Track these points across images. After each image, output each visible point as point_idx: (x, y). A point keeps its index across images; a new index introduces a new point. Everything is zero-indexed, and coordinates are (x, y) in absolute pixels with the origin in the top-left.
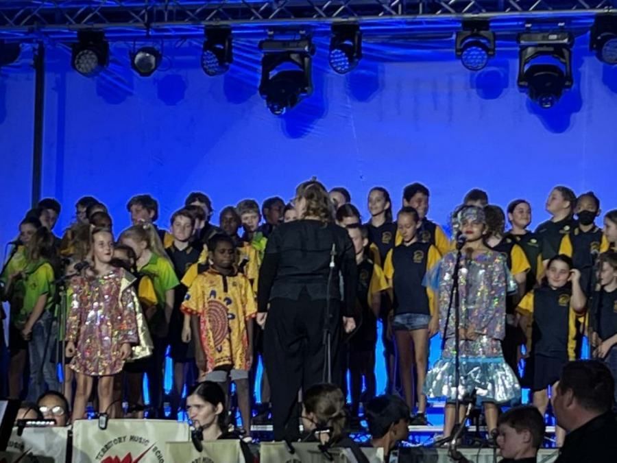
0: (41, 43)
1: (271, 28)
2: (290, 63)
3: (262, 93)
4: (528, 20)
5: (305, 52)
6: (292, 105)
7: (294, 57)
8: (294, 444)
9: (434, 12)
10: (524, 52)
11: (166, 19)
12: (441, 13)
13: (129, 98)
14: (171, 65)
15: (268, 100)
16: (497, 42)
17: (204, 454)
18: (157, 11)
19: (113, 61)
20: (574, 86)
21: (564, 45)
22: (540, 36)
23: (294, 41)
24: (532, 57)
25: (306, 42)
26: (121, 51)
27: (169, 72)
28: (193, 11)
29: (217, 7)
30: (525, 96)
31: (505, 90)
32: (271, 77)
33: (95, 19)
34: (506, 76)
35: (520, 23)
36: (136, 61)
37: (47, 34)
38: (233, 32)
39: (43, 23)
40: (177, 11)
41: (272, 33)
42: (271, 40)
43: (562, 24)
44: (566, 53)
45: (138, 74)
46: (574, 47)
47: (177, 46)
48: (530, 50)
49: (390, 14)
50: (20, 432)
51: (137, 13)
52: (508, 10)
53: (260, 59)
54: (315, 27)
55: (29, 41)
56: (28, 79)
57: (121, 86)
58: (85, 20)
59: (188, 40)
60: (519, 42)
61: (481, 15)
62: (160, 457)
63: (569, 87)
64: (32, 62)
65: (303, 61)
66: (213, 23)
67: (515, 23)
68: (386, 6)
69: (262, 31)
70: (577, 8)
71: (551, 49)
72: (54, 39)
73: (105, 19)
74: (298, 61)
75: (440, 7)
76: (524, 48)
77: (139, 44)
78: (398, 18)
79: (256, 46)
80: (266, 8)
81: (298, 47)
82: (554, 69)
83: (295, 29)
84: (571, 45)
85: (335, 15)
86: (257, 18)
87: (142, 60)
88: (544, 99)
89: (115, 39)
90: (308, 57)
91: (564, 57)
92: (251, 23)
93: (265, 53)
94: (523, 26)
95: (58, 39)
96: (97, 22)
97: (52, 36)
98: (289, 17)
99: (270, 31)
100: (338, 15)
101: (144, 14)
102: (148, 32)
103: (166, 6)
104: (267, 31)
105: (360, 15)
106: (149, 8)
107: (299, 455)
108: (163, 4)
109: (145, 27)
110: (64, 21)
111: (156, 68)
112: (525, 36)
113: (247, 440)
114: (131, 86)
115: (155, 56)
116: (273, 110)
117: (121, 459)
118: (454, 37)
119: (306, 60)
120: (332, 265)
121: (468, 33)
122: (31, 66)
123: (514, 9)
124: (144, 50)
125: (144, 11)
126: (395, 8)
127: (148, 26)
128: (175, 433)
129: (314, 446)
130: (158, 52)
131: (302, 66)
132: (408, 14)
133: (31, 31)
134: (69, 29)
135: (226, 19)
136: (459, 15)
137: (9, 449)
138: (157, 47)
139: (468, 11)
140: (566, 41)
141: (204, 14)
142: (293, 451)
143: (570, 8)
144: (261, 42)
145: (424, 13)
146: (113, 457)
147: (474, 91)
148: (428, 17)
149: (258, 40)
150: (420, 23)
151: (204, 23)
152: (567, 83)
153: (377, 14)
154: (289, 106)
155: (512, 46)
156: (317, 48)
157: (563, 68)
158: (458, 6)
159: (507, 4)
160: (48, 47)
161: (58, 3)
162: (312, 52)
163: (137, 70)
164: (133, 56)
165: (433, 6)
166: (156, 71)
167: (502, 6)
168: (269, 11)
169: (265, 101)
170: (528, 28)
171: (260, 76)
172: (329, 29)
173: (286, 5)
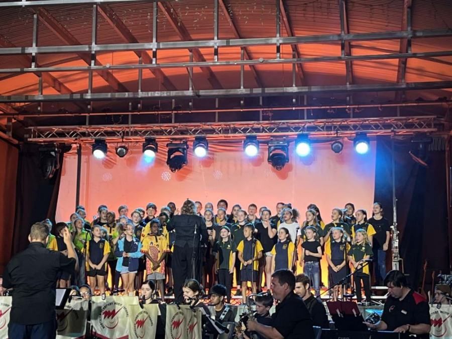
0: (80, 144)
1: (171, 139)
2: (179, 152)
3: (168, 164)
4: (272, 136)
5: (185, 148)
6: (180, 169)
7: (180, 150)
8: (180, 306)
9: (235, 133)
10: (270, 149)
11: (130, 135)
12: (238, 133)
13: (115, 165)
14: (132, 153)
15: (170, 167)
17: (144, 310)
18: (127, 132)
19: (109, 151)
20: (290, 161)
21: (286, 146)
22: (276, 142)
23: (181, 143)
24: (273, 150)
25: (185, 144)
26: (112, 147)
27: (131, 156)
28: (140, 132)
29: (150, 130)
30: (270, 166)
31: (262, 163)
32: (171, 158)
33: (102, 135)
34: (263, 158)
35: (269, 137)
36: (118, 151)
37: (82, 141)
38: (156, 140)
39: (81, 136)
40: (134, 132)
42: (171, 144)
43: (285, 138)
44: (286, 149)
45: (118, 156)
47: (134, 145)
48: (272, 148)
49: (218, 133)
50: (69, 302)
51: (118, 132)
52: (264, 132)
53: (167, 150)
54: (189, 138)
55: (76, 143)
56: (75, 158)
57: (112, 161)
58: (98, 135)
59: (139, 143)
60: (268, 144)
61: (253, 134)
62: (126, 311)
63: (288, 162)
64: (76, 151)
65: (184, 151)
66: (149, 137)
67: (267, 137)
68: (216, 130)
69: (168, 140)
70: (291, 132)
71: (280, 147)
72: (85, 143)
73: (105, 134)
74: (182, 151)
75: (238, 131)
76: (270, 147)
78: (221, 135)
79: (166, 145)
80: (170, 131)
81: (182, 146)
82: (281, 155)
83: (181, 139)
84: (289, 146)
85: (196, 133)
86: (166, 135)
87: (120, 151)
88: (278, 167)
89: (109, 143)
91: (286, 151)
92: (163, 136)
93: (169, 148)
95: (87, 143)
97: (84, 141)
98: (178, 135)
100: (198, 134)
101: (121, 133)
102: (122, 140)
103: (130, 130)
105: (207, 134)
106: (123, 131)
107: (182, 310)
110: (89, 135)
111: (126, 154)
112: (270, 142)
113: (162, 303)
114: (115, 161)
115: (125, 149)
116: (172, 171)
117: (111, 311)
118: (243, 142)
119: (185, 151)
120: (195, 232)
121: (249, 141)
122: (76, 153)
123: (266, 132)
124: (120, 147)
125: (121, 131)
126: (220, 131)
127: (123, 138)
128: (133, 301)
129: (188, 307)
131: (184, 153)
132: (225, 133)
133: (76, 139)
134: (91, 139)
135: (154, 135)
136: (245, 134)
137: (65, 308)
138: (127, 146)
139: (248, 133)
140: (286, 144)
141: (145, 133)
142: (179, 308)
143: (288, 132)
144: (168, 144)
145: (231, 133)
146: (108, 311)
147: (250, 164)
148: (232, 135)
149: (166, 143)
150: (230, 137)
151: (144, 137)
153: (213, 133)
155: (265, 146)
156: (190, 146)
157: (285, 154)
158: (245, 130)
159: (263, 130)
160: (83, 146)
161: (87, 129)
162: (188, 148)
163: (118, 155)
164: (116, 149)
165: (235, 130)
166: (126, 156)
167: (261, 130)
168: (171, 132)
169: (169, 167)
170: (272, 139)
171: (167, 157)
172: (194, 139)
173: (178, 129)
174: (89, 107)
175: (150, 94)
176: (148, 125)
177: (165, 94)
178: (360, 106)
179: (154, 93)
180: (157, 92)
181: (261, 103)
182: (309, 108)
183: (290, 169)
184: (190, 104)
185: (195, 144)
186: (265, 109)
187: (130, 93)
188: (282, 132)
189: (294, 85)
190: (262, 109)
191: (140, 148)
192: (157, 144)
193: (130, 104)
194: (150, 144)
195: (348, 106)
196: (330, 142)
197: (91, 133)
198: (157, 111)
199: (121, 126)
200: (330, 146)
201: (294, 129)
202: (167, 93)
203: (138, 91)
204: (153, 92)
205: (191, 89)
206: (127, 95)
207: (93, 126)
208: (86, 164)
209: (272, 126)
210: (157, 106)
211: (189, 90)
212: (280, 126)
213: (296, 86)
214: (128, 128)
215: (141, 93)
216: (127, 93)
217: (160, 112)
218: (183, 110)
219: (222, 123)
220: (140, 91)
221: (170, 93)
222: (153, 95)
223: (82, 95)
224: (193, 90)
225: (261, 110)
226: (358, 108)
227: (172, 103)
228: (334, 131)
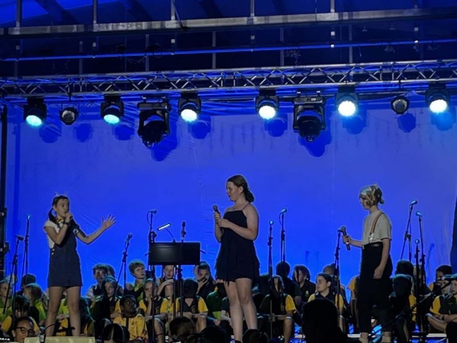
0: (5, 106)
1: (144, 95)
2: (157, 116)
3: (139, 134)
4: (299, 90)
5: (165, 110)
6: (158, 141)
7: (158, 112)
9: (242, 85)
10: (296, 109)
11: (81, 90)
12: (246, 86)
13: (59, 138)
14: (84, 118)
15: (143, 141)
16: (280, 102)
18: (76, 85)
19: (50, 116)
20: (326, 128)
21: (320, 104)
22: (305, 99)
23: (159, 103)
24: (302, 111)
25: (166, 104)
26: (54, 110)
27: (83, 122)
28: (97, 85)
29: (112, 82)
30: (298, 135)
31: (285, 131)
32: (145, 125)
33: (38, 91)
34: (286, 123)
35: (294, 91)
36: (63, 116)
37: (8, 100)
38: (122, 98)
39: (6, 94)
40: (88, 85)
41: (145, 98)
42: (145, 101)
43: (319, 92)
44: (321, 108)
45: (64, 124)
46: (326, 105)
47: (88, 106)
48: (300, 107)
49: (216, 86)
51: (64, 87)
52: (287, 83)
53: (138, 114)
54: (171, 94)
57: (55, 131)
58: (32, 91)
59: (95, 103)
60: (293, 103)
61: (270, 87)
63: (324, 129)
65: (164, 115)
66: (108, 93)
67: (291, 91)
68: (213, 81)
69: (139, 97)
70: (328, 82)
71: (312, 107)
72: (12, 103)
73: (43, 90)
74: (161, 115)
75: (246, 82)
76: (296, 106)
77: (64, 106)
78: (220, 89)
79: (136, 106)
80: (141, 83)
81: (161, 106)
82: (314, 118)
83: (158, 96)
84: (325, 104)
85: (182, 87)
86: (136, 89)
87: (66, 115)
88: (309, 137)
89: (50, 103)
90: (167, 112)
91: (320, 112)
92: (133, 92)
93: (141, 110)
94: (296, 93)
95: (15, 103)
96: (38, 93)
97: (11, 101)
98: (155, 89)
99: (144, 97)
100: (185, 88)
101: (67, 88)
102: (70, 99)
103: (81, 83)
104: (142, 97)
105: (198, 87)
106: (70, 84)
108: (79, 81)
109: (68, 95)
110: (19, 92)
111: (75, 120)
112: (297, 99)
114: (60, 131)
115: (75, 113)
116: (146, 144)
118: (255, 100)
119: (166, 114)
121: (263, 97)
123: (290, 83)
124: (68, 109)
125: (68, 86)
126: (219, 83)
127: (70, 95)
130: (76, 110)
131: (164, 118)
132: (227, 86)
134: (22, 97)
135: (118, 90)
136: (257, 87)
138: (76, 107)
139: (263, 84)
140: (321, 102)
141: (103, 88)
143: (324, 82)
144: (139, 104)
145: (236, 85)
147: (267, 132)
148: (239, 88)
149: (136, 103)
150: (234, 92)
151: (103, 93)
152: (322, 127)
153: (208, 87)
154: (156, 143)
155: (290, 105)
156: (173, 107)
157: (319, 117)
158: (257, 82)
159: (286, 80)
160: (9, 108)
161: (15, 81)
162: (170, 109)
163: (64, 121)
164: (61, 113)
165: (242, 82)
166: (75, 122)
167: (283, 81)
168: (143, 85)
169: (141, 139)
170: (298, 94)
171: (138, 124)
172: (180, 96)
173: (154, 81)
174: (18, 48)
175: (111, 27)
176: (108, 75)
177: (133, 26)
178: (434, 41)
179: (116, 26)
180: (121, 24)
181: (282, 39)
182: (357, 45)
183: (327, 139)
184: (173, 41)
185: (181, 104)
186: (288, 48)
187: (80, 26)
188: (314, 83)
189: (332, 10)
190: (284, 48)
191: (98, 111)
192: (123, 104)
193: (81, 43)
194: (112, 104)
195: (416, 42)
196: (389, 98)
197: (21, 87)
198: (122, 53)
199: (68, 76)
200: (390, 103)
201: (333, 78)
202: (137, 25)
203: (92, 23)
204: (114, 24)
205: (173, 17)
206: (75, 28)
207: (24, 78)
208: (14, 136)
209: (300, 75)
210: (122, 45)
211: (170, 19)
212: (311, 75)
213: (336, 12)
214: (78, 79)
215: (97, 25)
216: (75, 26)
217: (126, 55)
218: (161, 51)
219: (222, 70)
220: (95, 22)
221: (141, 25)
222: (115, 29)
223: (6, 30)
224: (176, 19)
225: (282, 49)
226: (431, 45)
227: (144, 39)
228: (395, 80)
